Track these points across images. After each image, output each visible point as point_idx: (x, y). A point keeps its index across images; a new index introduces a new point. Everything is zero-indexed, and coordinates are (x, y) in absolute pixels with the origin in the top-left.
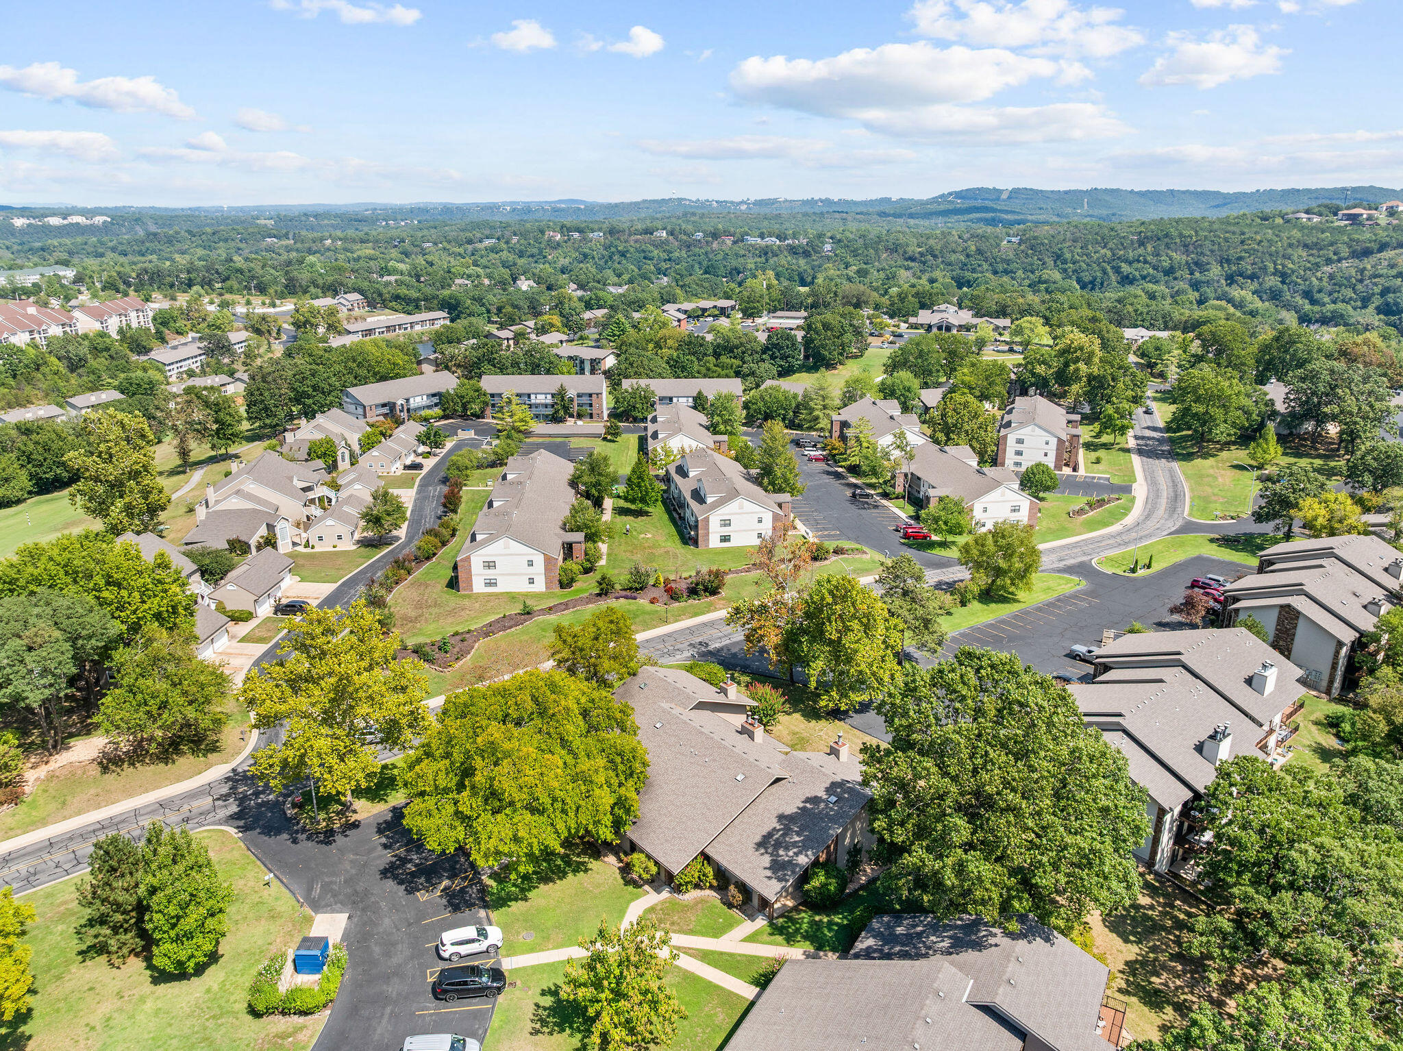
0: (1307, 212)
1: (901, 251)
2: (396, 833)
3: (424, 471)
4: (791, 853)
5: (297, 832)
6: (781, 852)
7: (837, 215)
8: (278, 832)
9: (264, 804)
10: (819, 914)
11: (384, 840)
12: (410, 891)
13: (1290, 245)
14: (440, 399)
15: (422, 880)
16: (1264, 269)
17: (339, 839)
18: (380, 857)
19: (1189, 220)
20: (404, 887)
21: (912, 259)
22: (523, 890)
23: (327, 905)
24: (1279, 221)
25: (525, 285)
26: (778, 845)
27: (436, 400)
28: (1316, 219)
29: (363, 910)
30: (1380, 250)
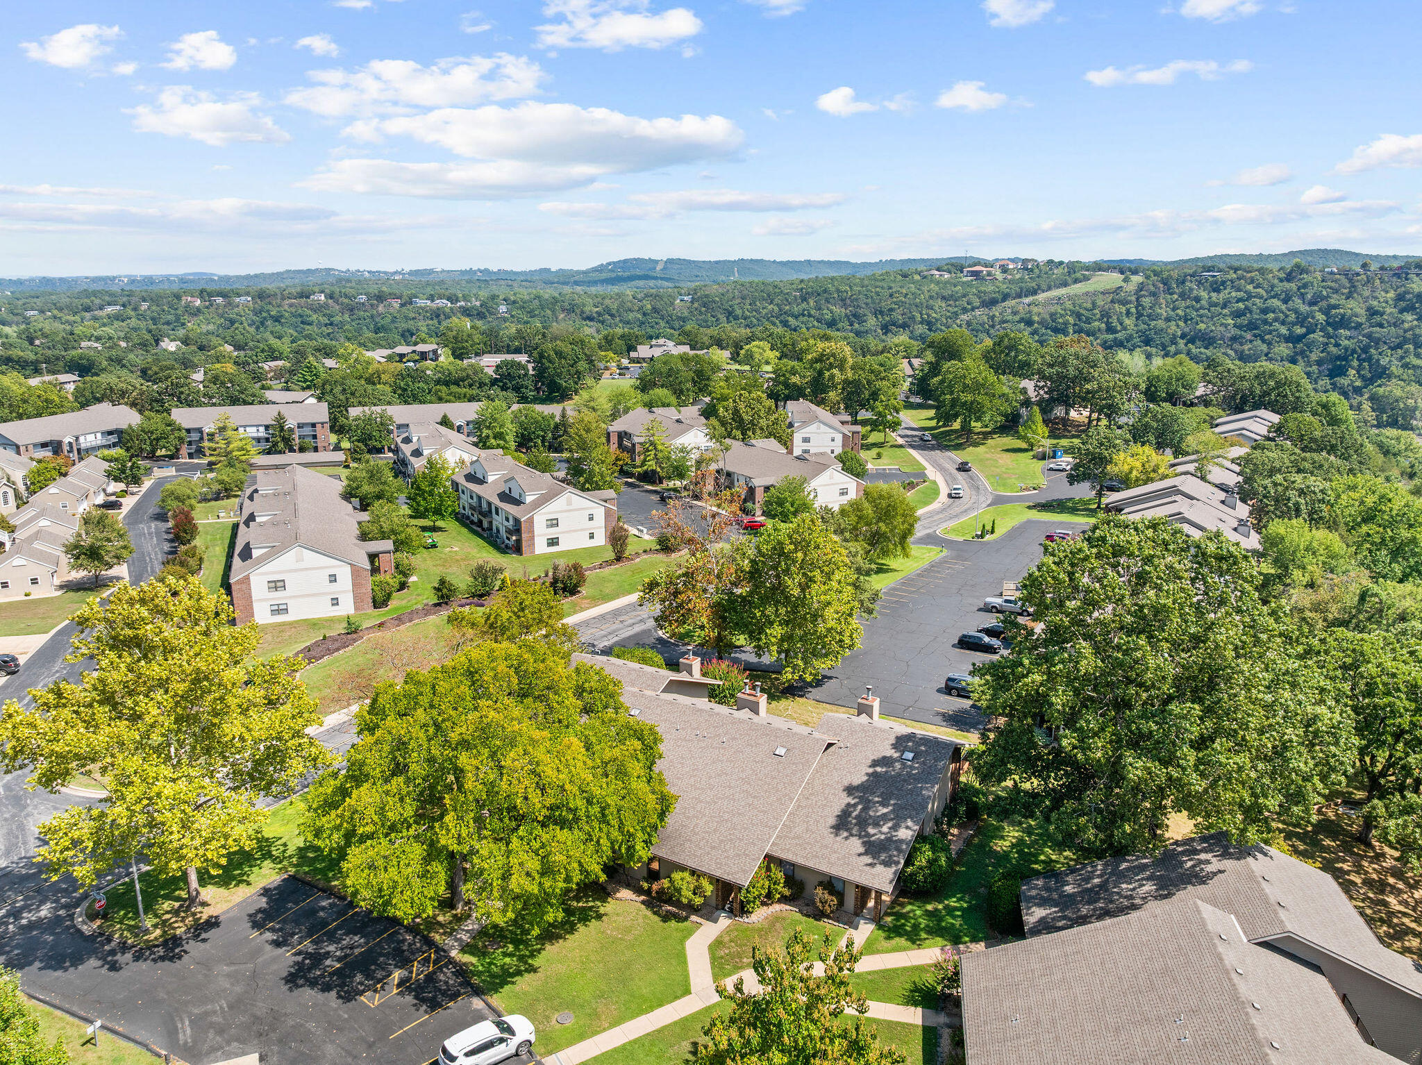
0: (938, 270)
1: (578, 311)
2: (284, 921)
3: (125, 510)
4: (885, 829)
5: (113, 952)
6: (871, 830)
7: (503, 282)
8: (77, 960)
9: (31, 926)
10: (929, 903)
11: (269, 936)
12: (348, 996)
13: (931, 297)
14: (120, 437)
15: (359, 977)
16: (913, 318)
17: (192, 947)
18: (274, 959)
19: (842, 278)
20: (333, 993)
21: (590, 319)
22: (522, 959)
23: (213, 1050)
24: (917, 277)
25: (171, 346)
26: (863, 822)
27: (114, 439)
28: (947, 276)
29: (280, 1041)
30: (1004, 300)
